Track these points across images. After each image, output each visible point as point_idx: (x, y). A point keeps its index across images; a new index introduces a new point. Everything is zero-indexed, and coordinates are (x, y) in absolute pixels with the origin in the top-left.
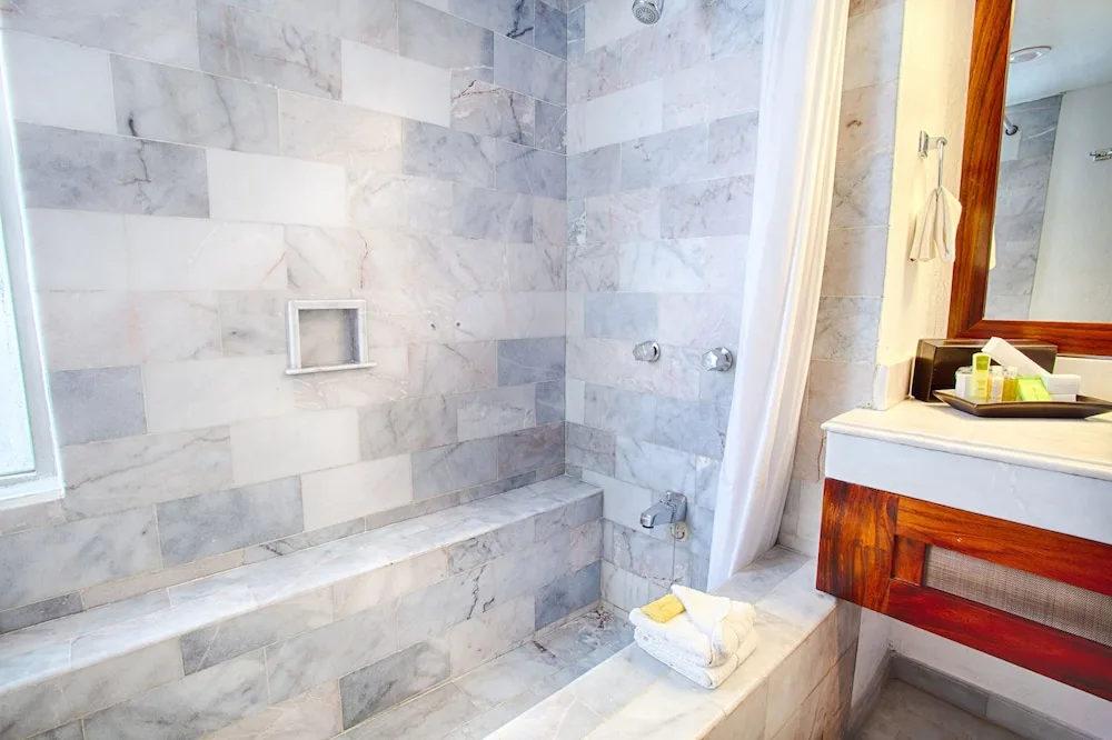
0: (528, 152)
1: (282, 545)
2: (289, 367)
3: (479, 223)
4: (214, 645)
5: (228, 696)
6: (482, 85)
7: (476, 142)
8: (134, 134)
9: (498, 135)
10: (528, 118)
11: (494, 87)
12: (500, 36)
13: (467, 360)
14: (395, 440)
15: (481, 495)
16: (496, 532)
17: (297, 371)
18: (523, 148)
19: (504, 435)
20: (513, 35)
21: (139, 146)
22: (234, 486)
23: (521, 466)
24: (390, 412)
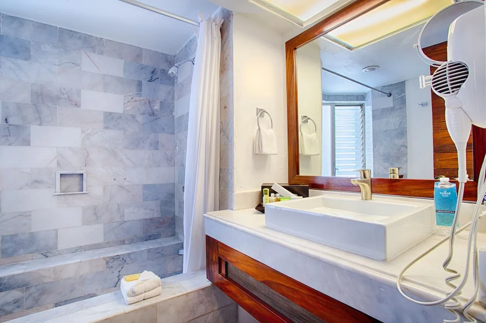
0: (156, 119)
1: (48, 254)
2: (56, 192)
3: (136, 143)
4: (5, 284)
5: (8, 304)
6: (137, 98)
7: (134, 117)
8: (7, 123)
9: (144, 114)
10: (157, 107)
11: (142, 98)
12: (144, 82)
13: (129, 192)
14: (97, 219)
15: (135, 241)
16: (129, 254)
17: (59, 194)
18: (155, 118)
19: (146, 219)
20: (150, 81)
21: (8, 126)
22: (31, 232)
23: (154, 232)
24: (95, 209)
